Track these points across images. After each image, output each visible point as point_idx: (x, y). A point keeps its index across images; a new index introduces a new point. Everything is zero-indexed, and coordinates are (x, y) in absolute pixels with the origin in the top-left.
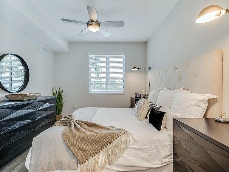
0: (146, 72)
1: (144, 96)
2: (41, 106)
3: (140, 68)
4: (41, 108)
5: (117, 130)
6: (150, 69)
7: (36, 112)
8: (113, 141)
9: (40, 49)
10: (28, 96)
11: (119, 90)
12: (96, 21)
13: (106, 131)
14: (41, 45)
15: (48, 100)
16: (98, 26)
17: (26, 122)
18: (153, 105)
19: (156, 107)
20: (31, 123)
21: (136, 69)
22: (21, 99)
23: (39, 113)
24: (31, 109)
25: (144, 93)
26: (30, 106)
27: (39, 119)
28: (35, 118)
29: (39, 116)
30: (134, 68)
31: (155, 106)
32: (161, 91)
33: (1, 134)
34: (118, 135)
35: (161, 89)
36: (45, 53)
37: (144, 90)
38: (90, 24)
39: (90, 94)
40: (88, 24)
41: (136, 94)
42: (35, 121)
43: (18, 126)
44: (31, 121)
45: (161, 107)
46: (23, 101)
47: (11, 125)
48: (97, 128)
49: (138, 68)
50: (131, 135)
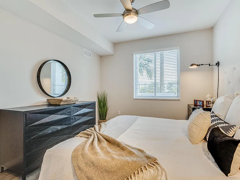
0: (212, 70)
1: (208, 104)
2: (78, 111)
3: (202, 65)
4: (78, 113)
5: (145, 159)
6: (219, 65)
7: (71, 118)
8: (132, 177)
9: (84, 54)
10: (64, 101)
11: (174, 95)
12: (132, 9)
13: (127, 156)
14: (84, 49)
15: (87, 105)
16: (136, 16)
17: (59, 128)
18: (219, 121)
19: (224, 125)
20: (65, 128)
21: (195, 67)
22: (57, 103)
23: (75, 119)
24: (65, 114)
25: (208, 99)
26: (64, 111)
27: (75, 125)
28: (70, 124)
29: (76, 121)
30: (192, 65)
31: (221, 123)
32: (236, 98)
33: (31, 139)
34: (143, 168)
35: (237, 95)
36: (90, 57)
37: (208, 96)
38: (126, 14)
39: (135, 99)
40: (123, 15)
41: (196, 102)
42: (70, 126)
43: (50, 132)
44: (65, 127)
45: (233, 126)
46: (59, 105)
47: (42, 130)
48: (118, 148)
49: (197, 65)
50: (165, 172)
